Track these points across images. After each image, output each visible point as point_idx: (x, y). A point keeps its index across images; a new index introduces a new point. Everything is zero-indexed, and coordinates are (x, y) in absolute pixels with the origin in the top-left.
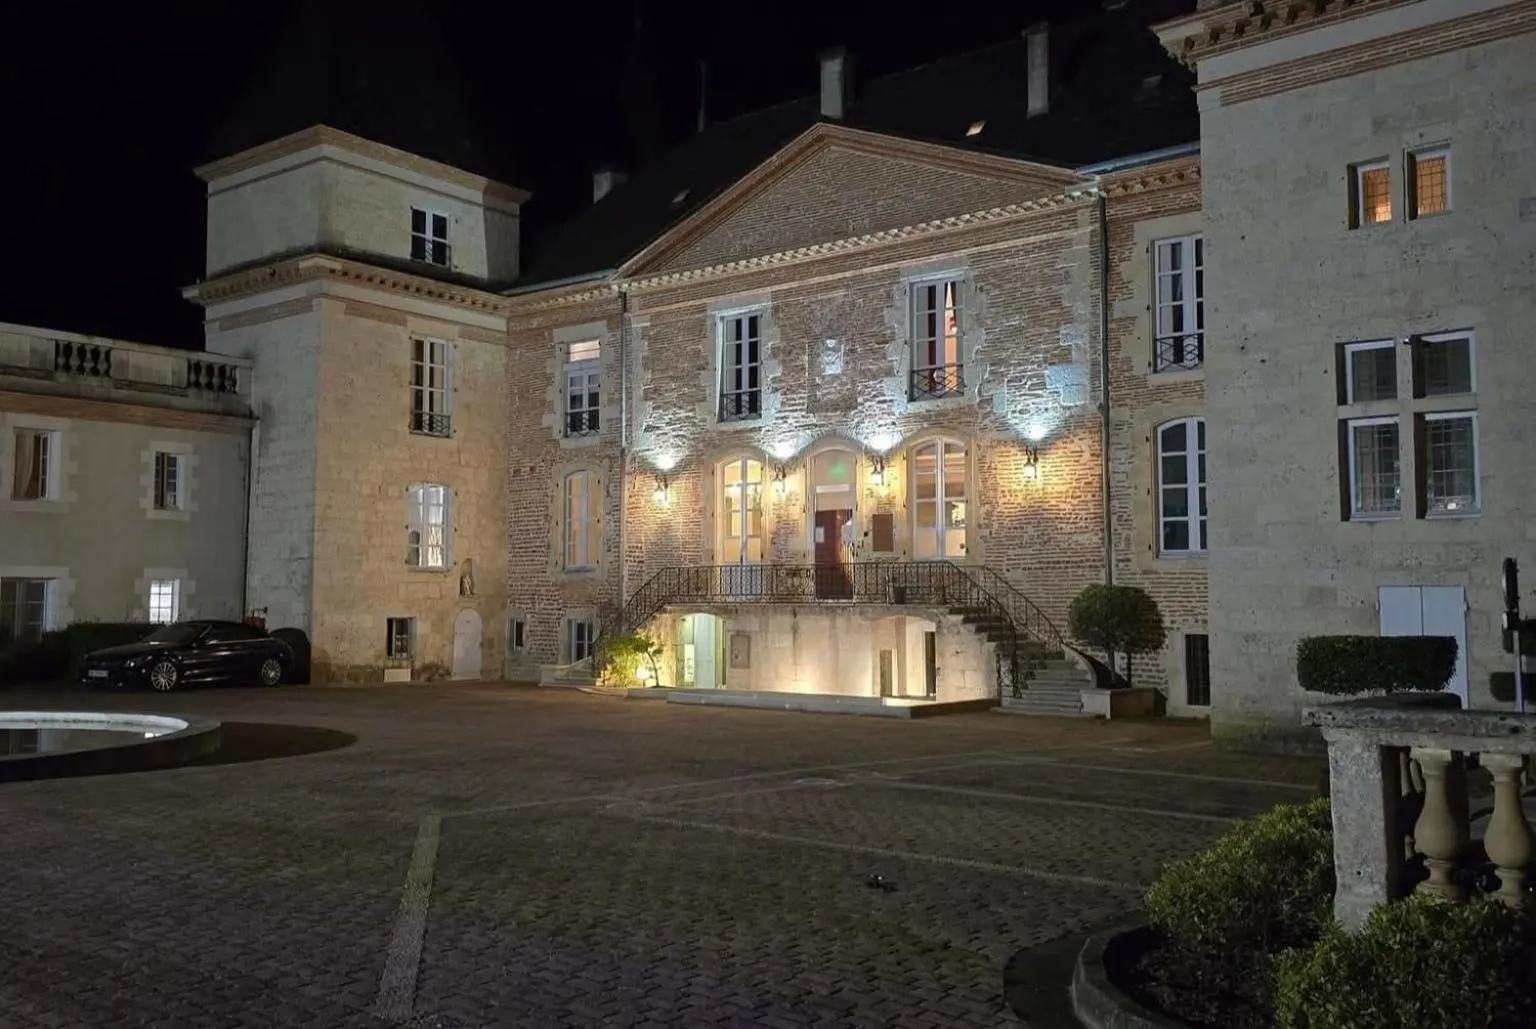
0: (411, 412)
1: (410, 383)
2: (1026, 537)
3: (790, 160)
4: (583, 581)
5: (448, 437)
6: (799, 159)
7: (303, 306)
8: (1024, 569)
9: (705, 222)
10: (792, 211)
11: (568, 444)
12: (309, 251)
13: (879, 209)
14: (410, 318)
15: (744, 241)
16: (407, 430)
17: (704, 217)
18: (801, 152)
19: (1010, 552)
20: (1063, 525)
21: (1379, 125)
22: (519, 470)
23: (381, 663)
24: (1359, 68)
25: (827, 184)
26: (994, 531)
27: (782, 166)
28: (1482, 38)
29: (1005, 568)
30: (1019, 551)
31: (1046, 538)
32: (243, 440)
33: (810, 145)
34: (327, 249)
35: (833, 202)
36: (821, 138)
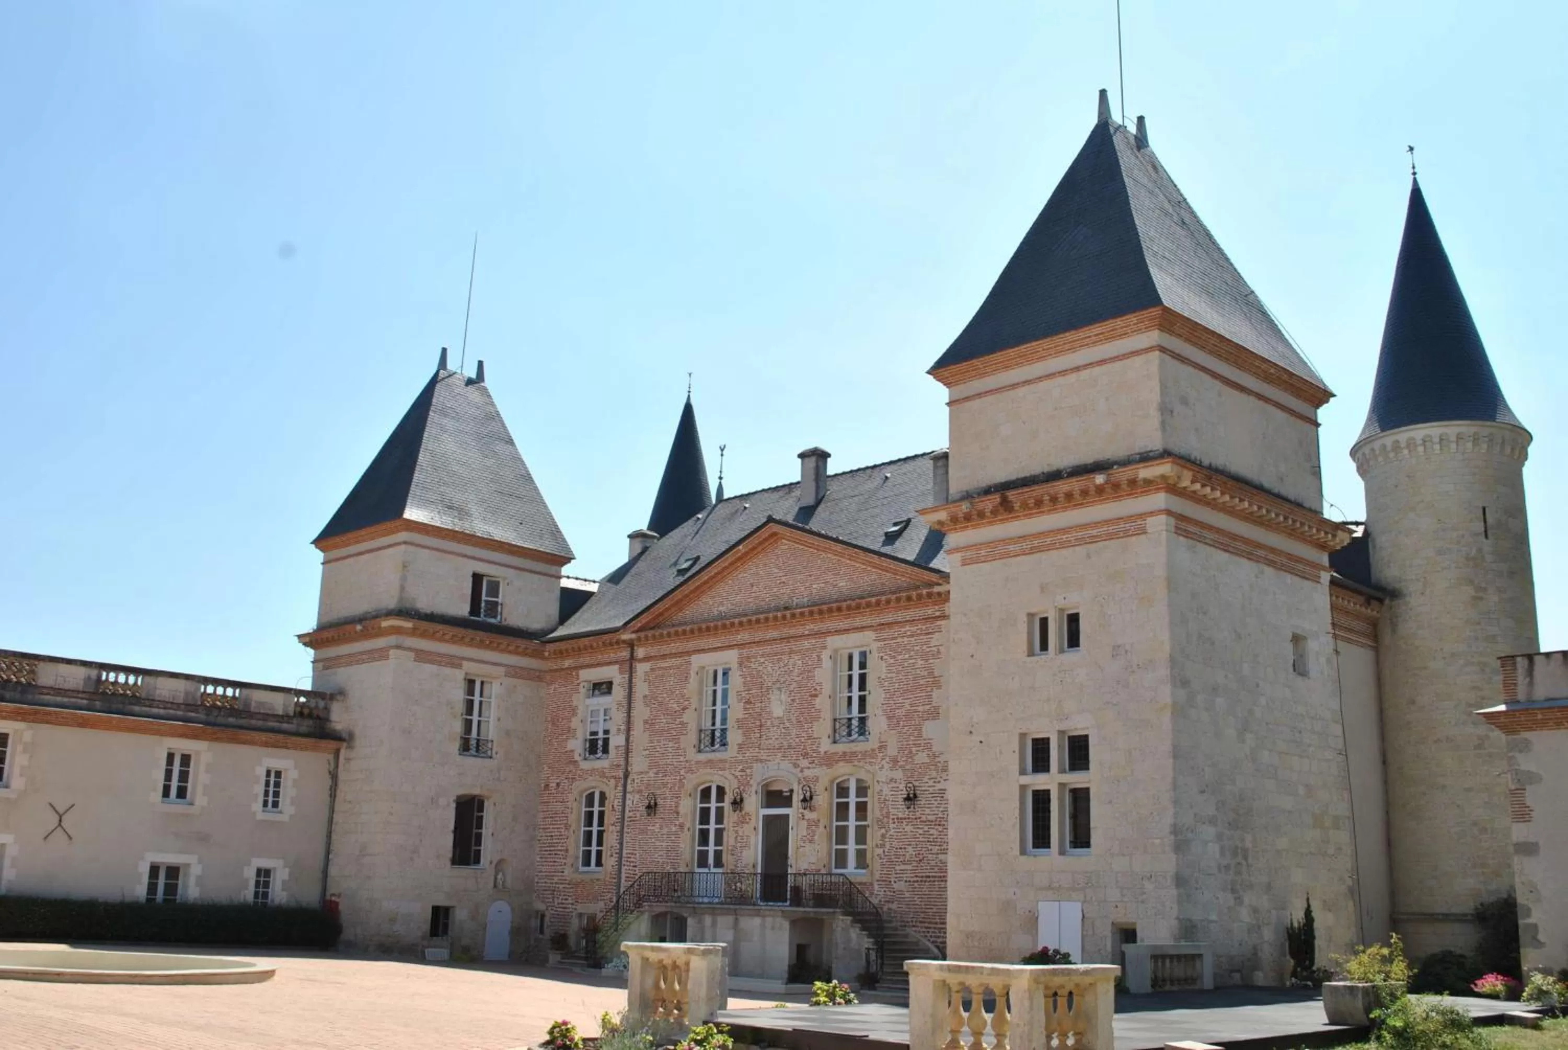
0: (461, 738)
1: (462, 715)
2: (908, 858)
3: (754, 548)
4: (592, 880)
5: (491, 757)
6: (760, 549)
7: (381, 655)
8: (906, 881)
9: (692, 592)
10: (755, 588)
11: (585, 765)
12: (389, 614)
13: (814, 591)
14: (465, 663)
15: (720, 608)
16: (457, 752)
17: (692, 588)
18: (760, 543)
19: (897, 868)
20: (933, 847)
21: (1043, 588)
22: (548, 785)
23: (425, 943)
24: (1033, 550)
25: (779, 568)
26: (886, 850)
27: (746, 554)
28: (1094, 540)
29: (893, 880)
30: (903, 867)
31: (921, 857)
32: (331, 757)
33: (766, 539)
34: (402, 613)
35: (784, 582)
36: (774, 534)
